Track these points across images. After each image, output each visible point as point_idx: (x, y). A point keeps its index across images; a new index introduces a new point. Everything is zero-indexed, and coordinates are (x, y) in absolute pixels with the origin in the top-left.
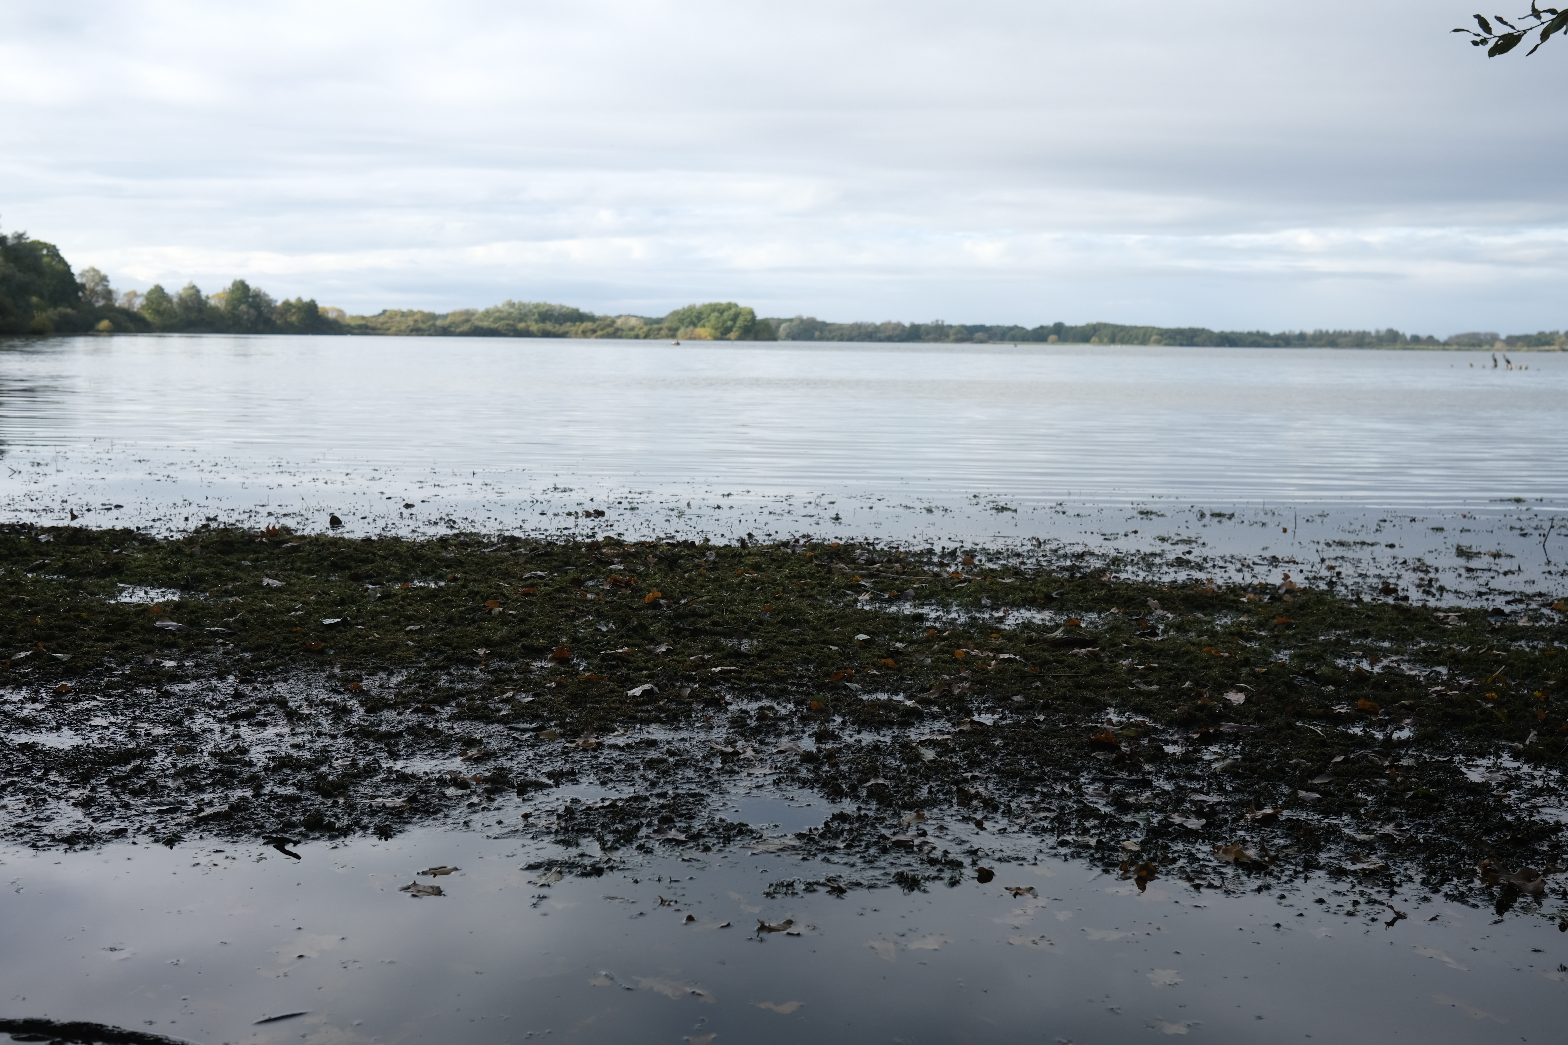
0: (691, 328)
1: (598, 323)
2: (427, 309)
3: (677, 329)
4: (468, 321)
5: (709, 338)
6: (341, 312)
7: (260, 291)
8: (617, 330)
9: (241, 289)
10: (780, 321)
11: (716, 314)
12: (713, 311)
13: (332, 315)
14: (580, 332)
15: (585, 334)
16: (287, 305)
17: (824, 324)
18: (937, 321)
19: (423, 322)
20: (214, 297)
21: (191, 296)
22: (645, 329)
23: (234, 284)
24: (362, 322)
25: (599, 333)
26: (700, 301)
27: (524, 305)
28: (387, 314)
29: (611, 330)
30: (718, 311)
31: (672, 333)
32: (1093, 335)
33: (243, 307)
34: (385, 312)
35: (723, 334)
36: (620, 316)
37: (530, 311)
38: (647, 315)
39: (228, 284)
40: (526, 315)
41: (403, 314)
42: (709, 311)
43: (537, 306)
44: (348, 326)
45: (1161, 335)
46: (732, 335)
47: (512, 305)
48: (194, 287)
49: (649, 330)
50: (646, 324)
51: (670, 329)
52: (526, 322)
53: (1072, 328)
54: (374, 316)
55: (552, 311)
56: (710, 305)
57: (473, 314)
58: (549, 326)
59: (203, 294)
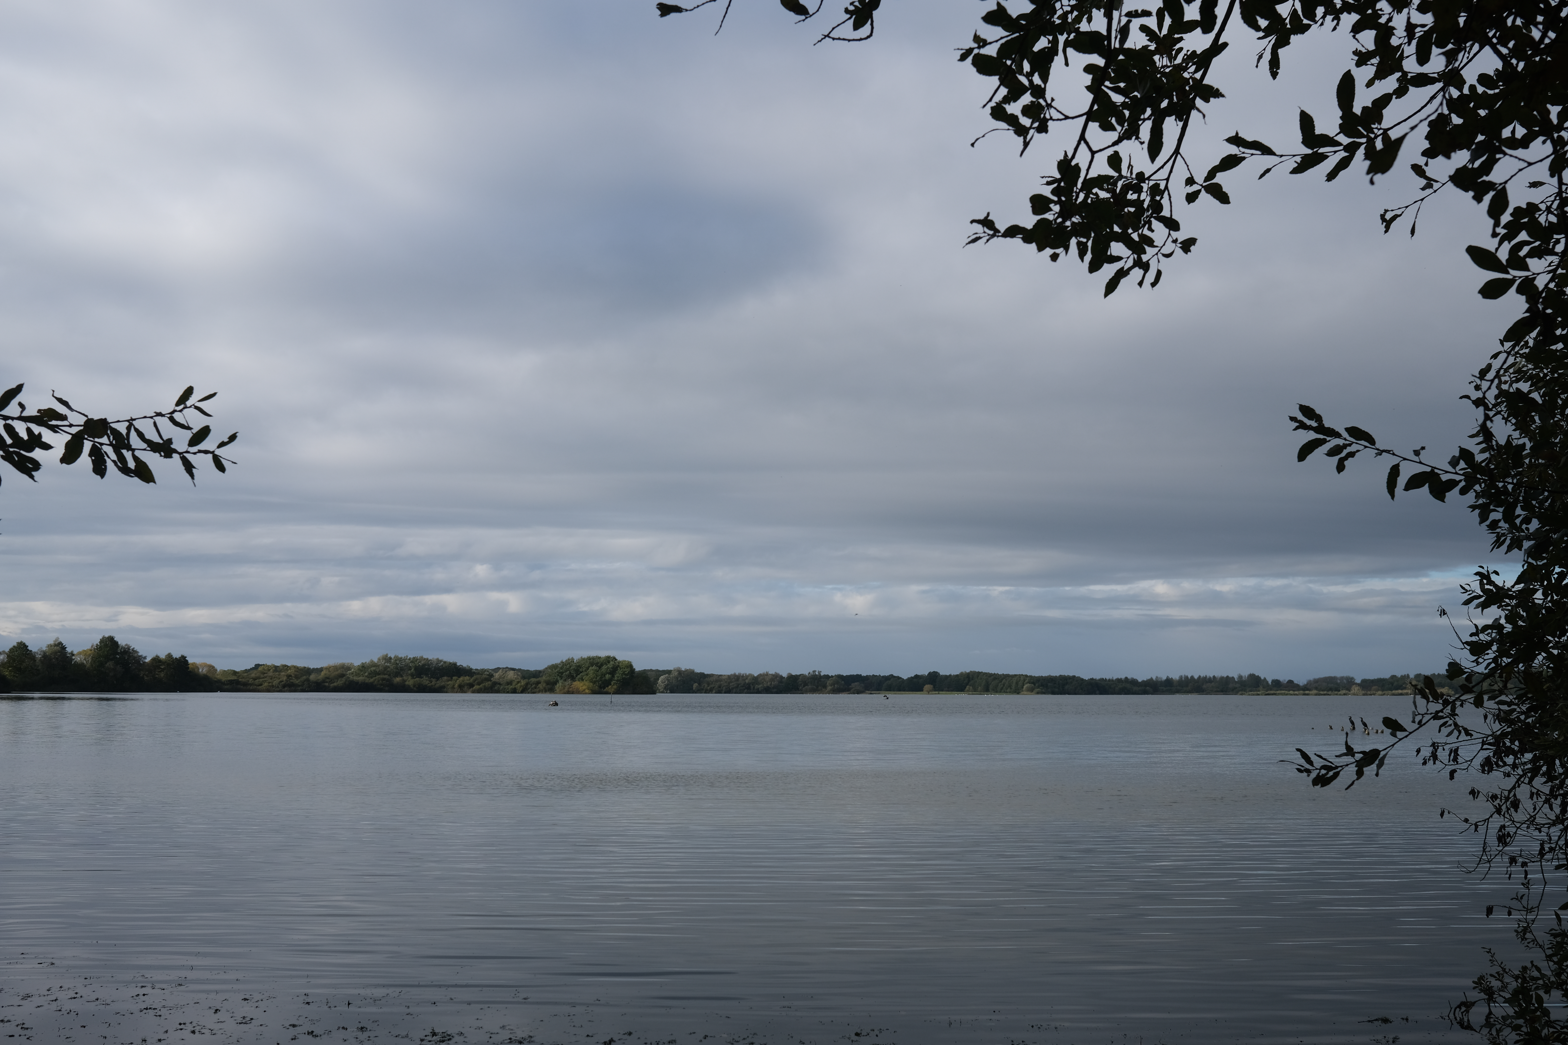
0: (569, 681)
1: (475, 677)
2: (301, 664)
3: (556, 683)
4: (342, 676)
5: (587, 691)
6: (212, 668)
7: (129, 648)
8: (495, 683)
9: (109, 645)
10: (659, 673)
11: (594, 667)
12: (592, 664)
13: (203, 671)
14: (456, 686)
15: (462, 689)
16: (156, 660)
17: (703, 676)
18: (814, 671)
19: (297, 677)
20: (80, 653)
21: (55, 653)
22: (523, 683)
23: (102, 641)
24: (234, 678)
25: (476, 687)
26: (578, 654)
27: (401, 659)
28: (260, 669)
29: (488, 684)
30: (597, 664)
31: (550, 688)
32: (967, 684)
33: (110, 664)
34: (257, 666)
35: (601, 687)
36: (497, 670)
37: (407, 665)
38: (525, 667)
39: (96, 640)
40: (402, 669)
41: (276, 669)
42: (587, 665)
43: (414, 660)
44: (219, 681)
45: (1033, 683)
46: (609, 688)
47: (387, 659)
48: (60, 643)
49: (527, 684)
50: (524, 678)
51: (548, 683)
52: (402, 676)
53: (946, 677)
54: (246, 671)
55: (429, 665)
56: (589, 658)
57: (349, 668)
58: (425, 681)
59: (69, 650)
